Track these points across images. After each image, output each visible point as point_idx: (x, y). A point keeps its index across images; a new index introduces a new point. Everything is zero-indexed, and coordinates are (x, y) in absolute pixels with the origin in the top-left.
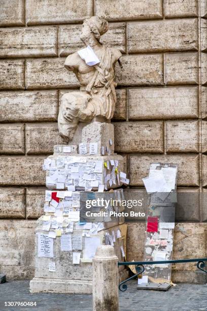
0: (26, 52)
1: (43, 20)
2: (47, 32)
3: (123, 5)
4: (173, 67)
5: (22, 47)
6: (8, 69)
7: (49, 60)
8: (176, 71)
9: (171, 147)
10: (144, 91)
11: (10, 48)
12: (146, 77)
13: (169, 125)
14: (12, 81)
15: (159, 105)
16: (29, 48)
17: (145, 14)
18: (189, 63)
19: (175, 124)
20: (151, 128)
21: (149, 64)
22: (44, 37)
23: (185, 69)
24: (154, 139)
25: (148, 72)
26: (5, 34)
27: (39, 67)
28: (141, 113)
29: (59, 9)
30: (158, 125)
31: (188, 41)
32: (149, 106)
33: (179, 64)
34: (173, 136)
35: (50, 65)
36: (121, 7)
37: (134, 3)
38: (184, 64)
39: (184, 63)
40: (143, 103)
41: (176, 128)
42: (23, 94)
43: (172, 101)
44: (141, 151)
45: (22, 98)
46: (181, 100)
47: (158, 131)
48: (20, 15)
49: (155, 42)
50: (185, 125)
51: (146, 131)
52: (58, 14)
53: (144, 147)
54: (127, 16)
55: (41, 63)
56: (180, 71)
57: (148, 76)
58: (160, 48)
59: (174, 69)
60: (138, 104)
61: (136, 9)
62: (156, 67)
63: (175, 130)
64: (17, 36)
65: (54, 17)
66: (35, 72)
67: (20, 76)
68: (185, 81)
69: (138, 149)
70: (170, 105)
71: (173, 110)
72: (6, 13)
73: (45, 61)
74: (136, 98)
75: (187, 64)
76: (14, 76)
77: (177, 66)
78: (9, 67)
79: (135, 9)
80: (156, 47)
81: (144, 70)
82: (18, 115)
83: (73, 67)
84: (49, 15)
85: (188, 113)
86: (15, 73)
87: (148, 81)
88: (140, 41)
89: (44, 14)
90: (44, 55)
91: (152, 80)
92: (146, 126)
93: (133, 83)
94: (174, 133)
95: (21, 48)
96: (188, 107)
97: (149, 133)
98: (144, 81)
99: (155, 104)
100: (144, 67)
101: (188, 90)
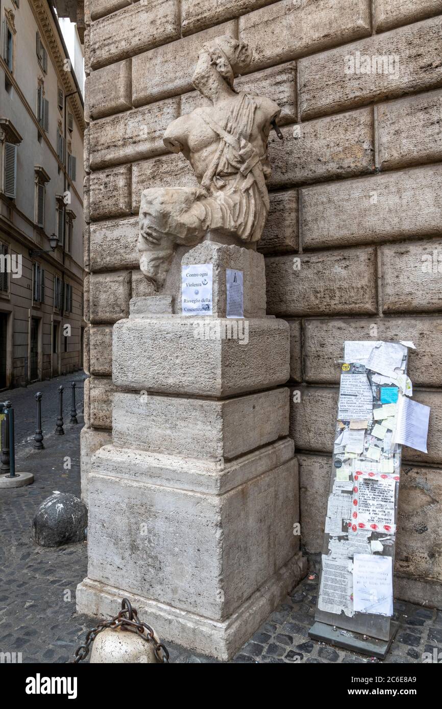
0: (130, 150)
1: (155, 90)
2: (160, 109)
3: (290, 27)
4: (396, 127)
5: (125, 142)
6: (106, 184)
7: (164, 158)
8: (403, 135)
9: (392, 299)
10: (332, 188)
11: (108, 147)
12: (336, 159)
13: (388, 252)
14: (111, 202)
15: (364, 212)
16: (135, 143)
17: (332, 31)
18: (433, 113)
19: (403, 250)
20: (348, 263)
21: (341, 131)
22: (156, 119)
23: (424, 126)
24: (354, 285)
25: (340, 149)
26: (102, 127)
27: (148, 172)
28: (325, 233)
29: (179, 65)
30: (363, 255)
31: (431, 65)
32: (344, 217)
33: (408, 119)
34: (397, 277)
35: (165, 166)
36: (285, 32)
37: (310, 17)
38: (422, 117)
39: (421, 115)
40: (330, 212)
41: (405, 258)
42: (125, 222)
43: (393, 200)
44: (327, 311)
45: (125, 228)
46: (414, 196)
47: (363, 267)
48: (122, 91)
49: (355, 84)
50: (425, 249)
51: (338, 270)
52: (177, 74)
53: (333, 302)
54: (298, 45)
55: (152, 165)
56: (412, 133)
57: (342, 156)
58: (366, 93)
59: (397, 133)
60: (321, 215)
61: (315, 27)
62: (357, 134)
63: (401, 263)
64: (118, 126)
65: (172, 81)
66: (143, 182)
67: (123, 191)
68: (424, 153)
69: (323, 308)
70: (390, 211)
71: (397, 220)
72: (103, 92)
73: (159, 161)
74: (316, 204)
75: (428, 116)
76: (114, 193)
77: (404, 123)
78: (107, 180)
79: (313, 27)
80: (358, 94)
81: (332, 144)
82: (118, 257)
83: (177, 139)
84: (164, 80)
85: (433, 223)
86: (116, 188)
87: (341, 167)
88: (322, 89)
89: (157, 79)
90: (156, 150)
91: (350, 163)
92: (338, 258)
93: (311, 175)
94: (401, 270)
95: (124, 145)
96: (432, 209)
97: (344, 273)
98: (333, 167)
99: (356, 212)
100: (332, 138)
101: (431, 173)
